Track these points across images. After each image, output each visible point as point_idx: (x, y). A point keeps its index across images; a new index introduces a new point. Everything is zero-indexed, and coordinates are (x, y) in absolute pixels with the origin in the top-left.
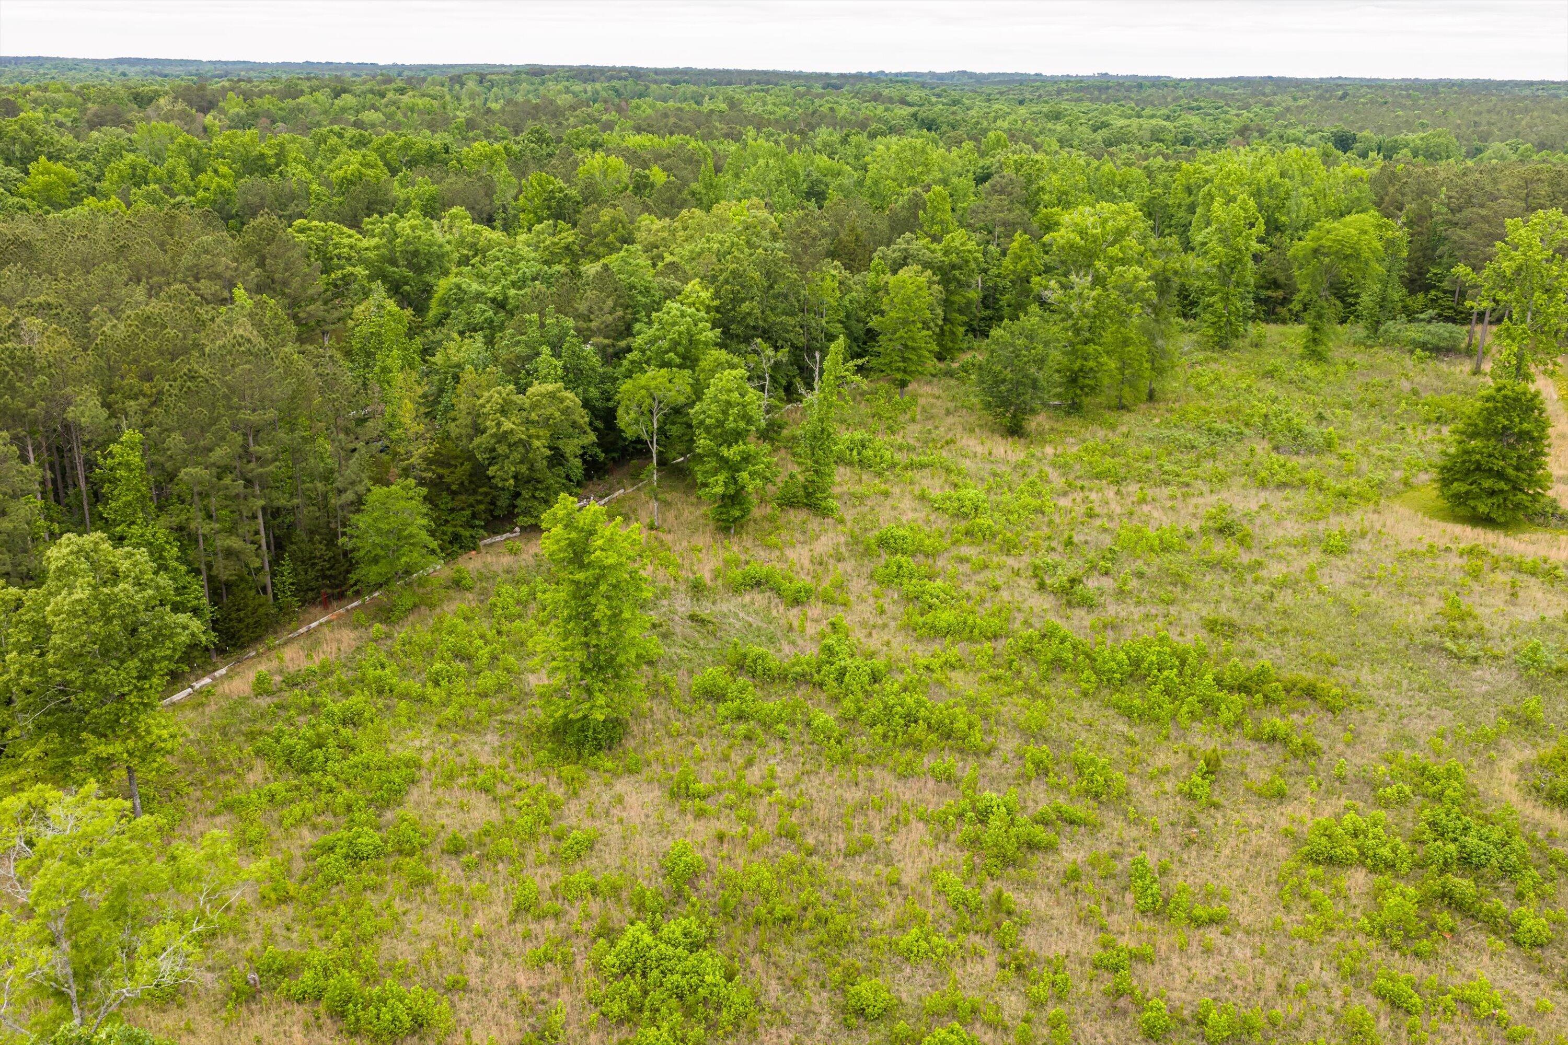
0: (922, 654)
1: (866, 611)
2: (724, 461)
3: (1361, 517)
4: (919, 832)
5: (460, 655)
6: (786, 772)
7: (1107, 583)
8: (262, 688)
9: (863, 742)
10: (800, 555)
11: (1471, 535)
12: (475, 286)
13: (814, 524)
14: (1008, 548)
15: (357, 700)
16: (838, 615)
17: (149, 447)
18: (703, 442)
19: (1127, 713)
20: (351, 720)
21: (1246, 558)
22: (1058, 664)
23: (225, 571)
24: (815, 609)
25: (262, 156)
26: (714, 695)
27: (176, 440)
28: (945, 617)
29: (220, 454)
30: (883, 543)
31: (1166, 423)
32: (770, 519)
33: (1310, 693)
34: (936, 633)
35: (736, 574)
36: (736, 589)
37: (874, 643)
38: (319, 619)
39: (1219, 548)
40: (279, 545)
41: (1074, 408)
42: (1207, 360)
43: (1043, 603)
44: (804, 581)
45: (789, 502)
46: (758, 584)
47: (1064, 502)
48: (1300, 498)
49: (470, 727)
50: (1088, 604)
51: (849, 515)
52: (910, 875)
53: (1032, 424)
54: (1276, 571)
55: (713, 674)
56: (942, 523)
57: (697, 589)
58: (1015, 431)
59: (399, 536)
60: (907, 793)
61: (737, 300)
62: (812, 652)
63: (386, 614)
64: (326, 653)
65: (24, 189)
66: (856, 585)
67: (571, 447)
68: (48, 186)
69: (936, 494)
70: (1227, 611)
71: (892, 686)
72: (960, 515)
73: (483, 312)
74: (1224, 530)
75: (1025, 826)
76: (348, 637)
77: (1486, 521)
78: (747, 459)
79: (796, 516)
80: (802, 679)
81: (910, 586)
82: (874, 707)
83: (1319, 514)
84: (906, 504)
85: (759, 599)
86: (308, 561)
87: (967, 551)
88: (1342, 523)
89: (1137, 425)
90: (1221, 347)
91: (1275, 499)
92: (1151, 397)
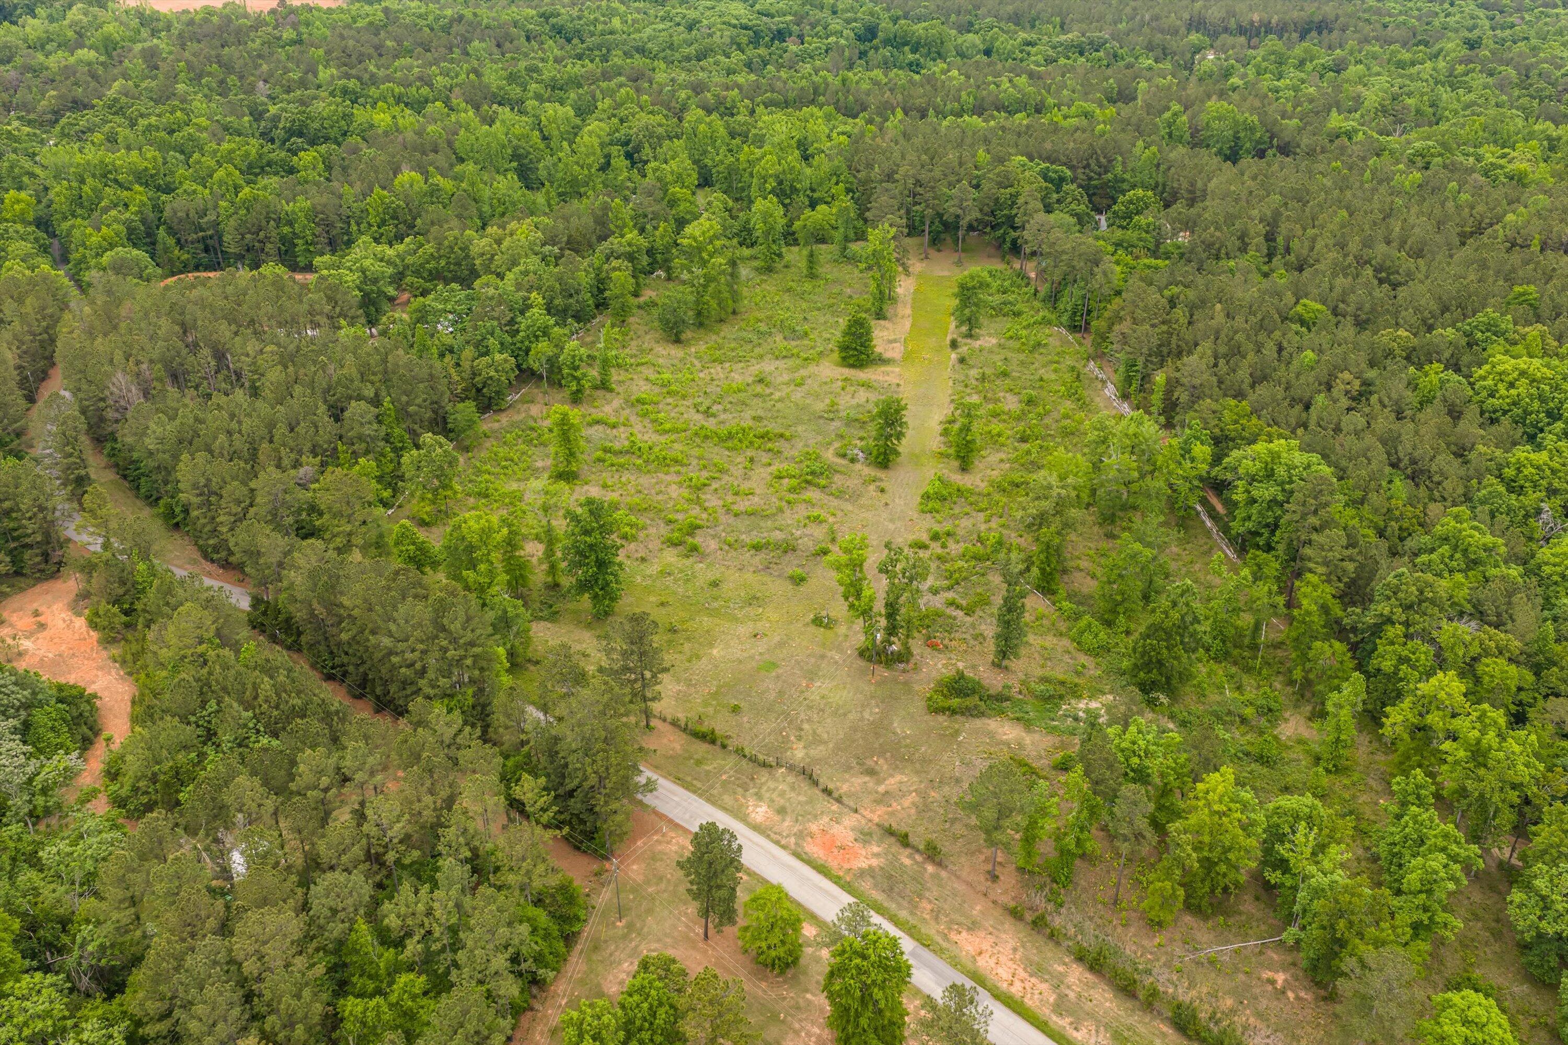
0: (663, 439)
1: (639, 427)
2: (575, 378)
3: (812, 368)
4: (674, 487)
6: (632, 478)
7: (720, 407)
9: (651, 467)
10: (608, 409)
11: (847, 372)
12: (439, 307)
13: (608, 395)
14: (684, 397)
16: (630, 430)
17: (395, 401)
18: (566, 371)
19: (728, 449)
21: (768, 391)
22: (706, 437)
24: (622, 429)
25: (146, 169)
26: (600, 460)
28: (668, 426)
30: (638, 401)
31: (740, 329)
32: (593, 396)
33: (782, 436)
34: (666, 432)
35: (588, 419)
36: (590, 425)
37: (646, 438)
39: (759, 389)
41: (701, 325)
42: (762, 281)
43: (699, 417)
44: (613, 419)
45: (596, 388)
46: (598, 422)
47: (702, 375)
48: (790, 363)
50: (714, 416)
51: (621, 390)
52: (674, 495)
53: (683, 337)
54: (777, 395)
55: (599, 454)
56: (657, 390)
58: (678, 341)
59: (472, 422)
60: (668, 478)
62: (627, 443)
66: (633, 419)
68: (23, 212)
69: (653, 377)
70: (760, 413)
71: (656, 450)
72: (663, 386)
74: (761, 381)
75: (702, 480)
77: (852, 366)
79: (600, 393)
80: (627, 452)
81: (653, 416)
82: (652, 457)
83: (796, 369)
84: (641, 383)
85: (600, 428)
87: (670, 400)
88: (803, 372)
89: (729, 331)
90: (769, 270)
91: (781, 364)
92: (734, 312)
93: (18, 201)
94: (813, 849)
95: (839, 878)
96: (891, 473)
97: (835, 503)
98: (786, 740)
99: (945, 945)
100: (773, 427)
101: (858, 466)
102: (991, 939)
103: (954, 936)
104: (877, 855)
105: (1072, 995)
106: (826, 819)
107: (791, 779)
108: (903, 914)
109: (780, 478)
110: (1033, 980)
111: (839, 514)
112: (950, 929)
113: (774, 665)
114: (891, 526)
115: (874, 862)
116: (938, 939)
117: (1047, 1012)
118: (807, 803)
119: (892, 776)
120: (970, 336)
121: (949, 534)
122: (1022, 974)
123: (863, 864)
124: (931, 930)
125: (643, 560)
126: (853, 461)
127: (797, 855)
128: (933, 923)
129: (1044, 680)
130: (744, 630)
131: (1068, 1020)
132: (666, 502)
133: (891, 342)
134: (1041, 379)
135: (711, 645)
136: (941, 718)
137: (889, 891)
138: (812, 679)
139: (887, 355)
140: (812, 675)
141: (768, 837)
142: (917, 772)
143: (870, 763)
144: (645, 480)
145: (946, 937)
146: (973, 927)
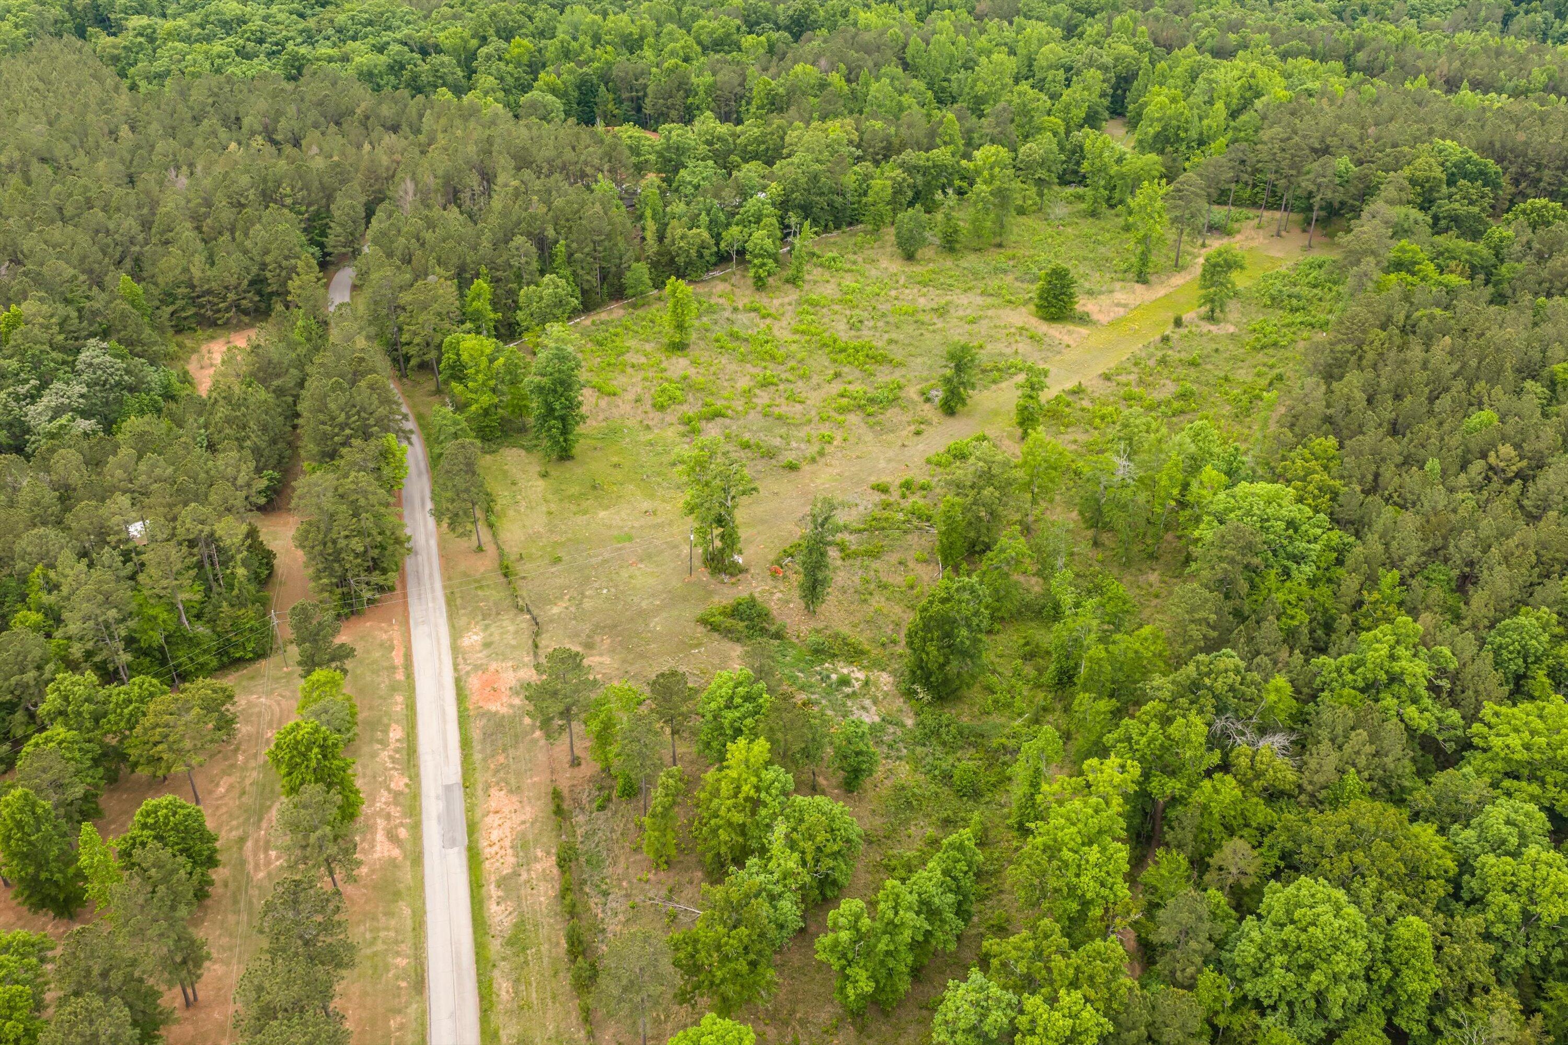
0: (787, 337)
1: (784, 323)
2: (755, 265)
3: (1003, 311)
4: (748, 378)
5: (652, 321)
6: (724, 362)
7: (872, 324)
8: (593, 323)
9: (750, 357)
10: (776, 302)
12: (688, 179)
13: (791, 290)
14: (851, 307)
15: (619, 330)
16: (774, 323)
17: (567, 246)
19: (830, 360)
20: (616, 335)
21: (934, 321)
22: (825, 345)
23: (586, 287)
24: (768, 321)
25: (631, 34)
26: (718, 341)
27: (574, 245)
29: (586, 250)
30: (806, 301)
31: (984, 261)
32: (777, 288)
33: (894, 362)
34: (796, 332)
35: (752, 305)
36: (748, 311)
37: (777, 332)
38: (614, 305)
39: (929, 316)
40: (604, 278)
41: (952, 250)
42: (1071, 223)
43: (843, 327)
44: (772, 311)
45: (787, 281)
46: (756, 310)
47: (892, 292)
48: (989, 300)
49: (647, 341)
50: (857, 329)
51: (806, 289)
52: (738, 385)
53: (919, 255)
54: (938, 326)
55: (722, 335)
56: (837, 295)
57: (735, 310)
58: (910, 257)
59: (639, 281)
60: (751, 370)
61: (793, 192)
62: (756, 332)
63: (634, 306)
64: (614, 316)
65: (507, 56)
66: (788, 314)
67: (706, 252)
68: (520, 55)
69: (847, 284)
70: (902, 337)
73: (689, 190)
74: (940, 310)
76: (621, 312)
77: (1045, 319)
78: (764, 264)
79: (788, 286)
80: (746, 340)
83: (987, 308)
84: (831, 286)
85: (753, 314)
86: (612, 285)
87: (836, 308)
88: (990, 313)
89: (971, 261)
90: (1094, 214)
91: (980, 300)
92: (1000, 246)
93: (519, 46)
94: (474, 683)
95: (467, 709)
96: (950, 421)
97: (863, 429)
98: (561, 598)
99: (480, 793)
100: (897, 354)
101: (927, 406)
102: (517, 806)
103: (493, 791)
104: (512, 706)
105: (524, 876)
106: (510, 664)
107: (524, 625)
108: (477, 757)
109: (842, 396)
110: (510, 851)
111: (852, 440)
112: (498, 783)
113: (630, 539)
114: (882, 464)
115: (504, 710)
116: (480, 786)
117: (493, 878)
118: (514, 647)
119: (601, 655)
120: (1211, 318)
121: (923, 488)
122: (507, 843)
123: (493, 707)
124: (480, 778)
125: (648, 428)
126: (928, 400)
127: (458, 682)
128: (490, 773)
129: (836, 636)
130: (646, 505)
131: (500, 893)
132: (725, 388)
133: (1118, 305)
134: (1226, 379)
135: (607, 508)
136: (701, 629)
137: (487, 736)
138: (641, 561)
139: (1095, 317)
140: (647, 557)
141: (455, 658)
142: (624, 661)
143: (597, 638)
144: (734, 367)
145: (487, 787)
146: (517, 790)
